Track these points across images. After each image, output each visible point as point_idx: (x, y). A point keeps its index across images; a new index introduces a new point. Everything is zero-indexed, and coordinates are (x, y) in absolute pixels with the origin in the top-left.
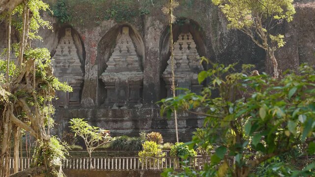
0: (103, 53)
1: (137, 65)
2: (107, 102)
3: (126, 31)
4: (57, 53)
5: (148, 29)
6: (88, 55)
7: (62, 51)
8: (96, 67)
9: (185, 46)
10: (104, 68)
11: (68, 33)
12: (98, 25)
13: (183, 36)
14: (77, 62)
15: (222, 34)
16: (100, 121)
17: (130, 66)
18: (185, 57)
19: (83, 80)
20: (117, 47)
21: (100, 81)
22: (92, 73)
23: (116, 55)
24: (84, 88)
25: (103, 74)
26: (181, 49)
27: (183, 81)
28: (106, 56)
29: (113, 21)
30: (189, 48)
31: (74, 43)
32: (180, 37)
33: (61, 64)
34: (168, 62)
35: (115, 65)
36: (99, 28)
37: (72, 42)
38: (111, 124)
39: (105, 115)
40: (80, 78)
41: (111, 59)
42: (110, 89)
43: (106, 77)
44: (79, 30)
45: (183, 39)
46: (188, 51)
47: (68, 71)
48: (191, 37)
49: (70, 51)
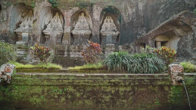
0: (73, 23)
1: (88, 28)
2: (74, 43)
3: (83, 14)
4: (52, 22)
5: (95, 10)
6: (66, 22)
7: (54, 21)
8: (70, 27)
9: (109, 21)
10: (73, 28)
11: (57, 14)
12: (71, 9)
13: (108, 17)
14: (61, 25)
15: (129, 14)
16: (71, 51)
17: (85, 29)
18: (109, 25)
19: (63, 33)
20: (79, 20)
21: (71, 34)
22: (68, 30)
23: (78, 23)
24: (64, 36)
25: (73, 31)
26: (107, 22)
27: (109, 35)
28: (74, 24)
29: (78, 8)
30: (110, 22)
31: (60, 18)
32: (106, 18)
33: (53, 26)
34: (102, 27)
35: (78, 27)
36: (71, 10)
37: (59, 17)
38: (77, 53)
39: (74, 48)
40: (62, 32)
41: (76, 25)
42: (76, 38)
43: (74, 32)
44: (62, 11)
45: (108, 18)
46: (110, 23)
47: (56, 29)
48: (111, 18)
49: (57, 22)
